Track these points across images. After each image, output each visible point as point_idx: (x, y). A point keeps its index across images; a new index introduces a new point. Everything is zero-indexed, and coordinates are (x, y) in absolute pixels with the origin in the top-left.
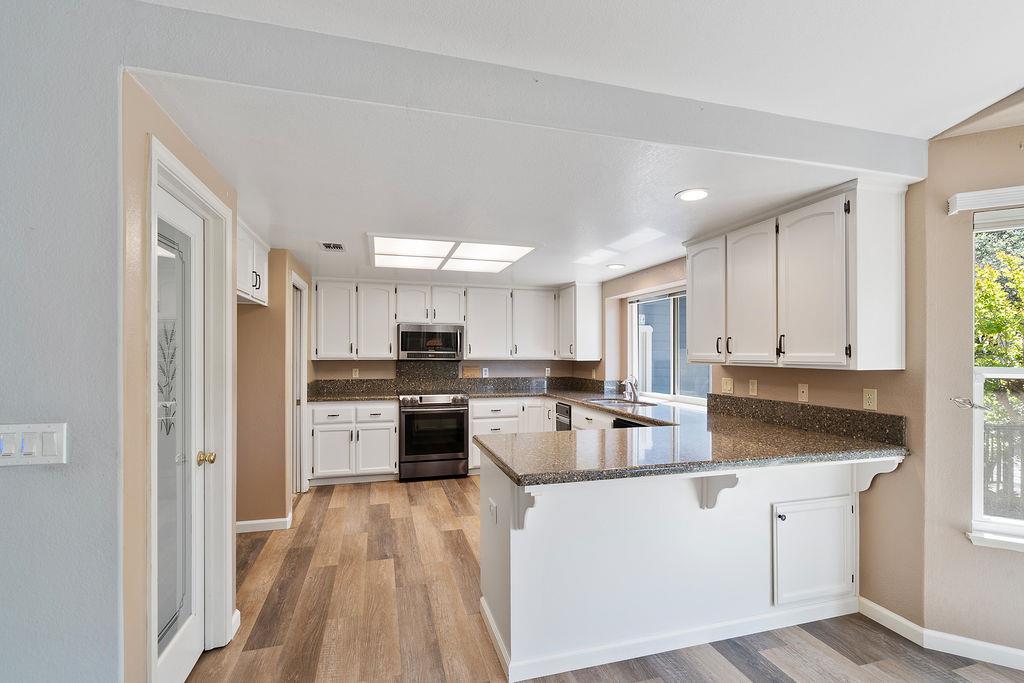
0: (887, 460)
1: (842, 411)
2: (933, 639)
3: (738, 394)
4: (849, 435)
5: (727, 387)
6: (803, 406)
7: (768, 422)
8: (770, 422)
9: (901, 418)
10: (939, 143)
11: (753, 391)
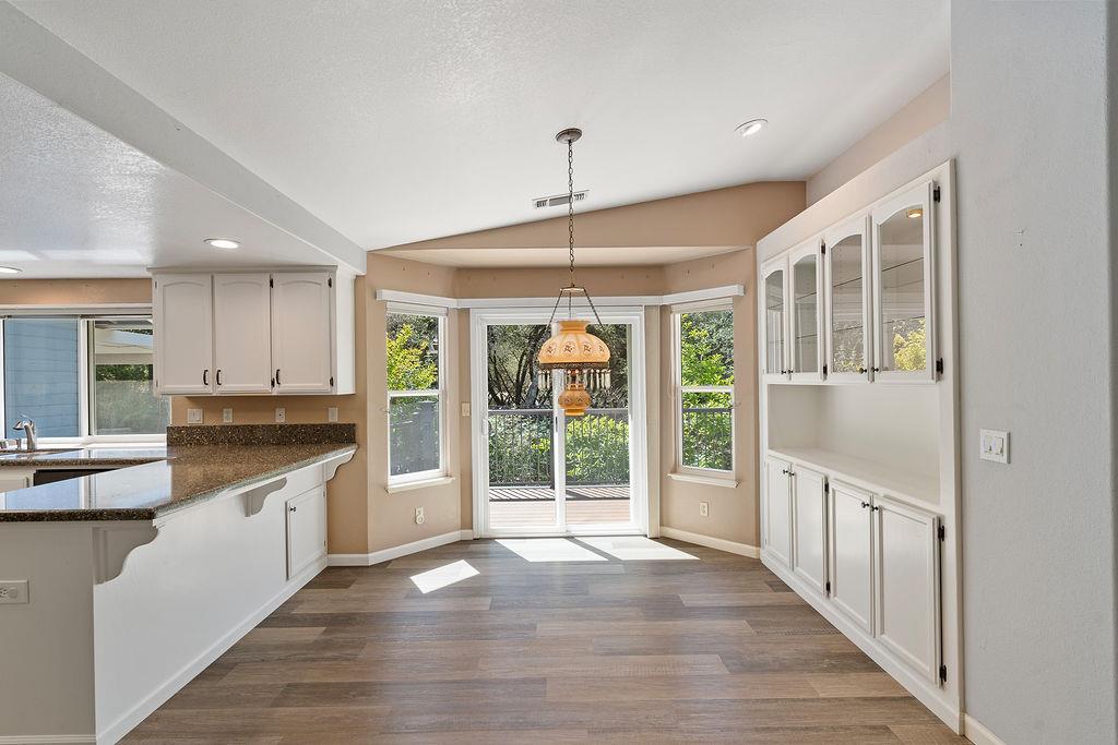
0: (344, 454)
1: (313, 425)
2: (374, 558)
3: (210, 423)
4: (319, 442)
5: (194, 418)
6: (281, 426)
7: (246, 444)
8: (248, 444)
9: (354, 425)
10: (374, 256)
11: (228, 419)
